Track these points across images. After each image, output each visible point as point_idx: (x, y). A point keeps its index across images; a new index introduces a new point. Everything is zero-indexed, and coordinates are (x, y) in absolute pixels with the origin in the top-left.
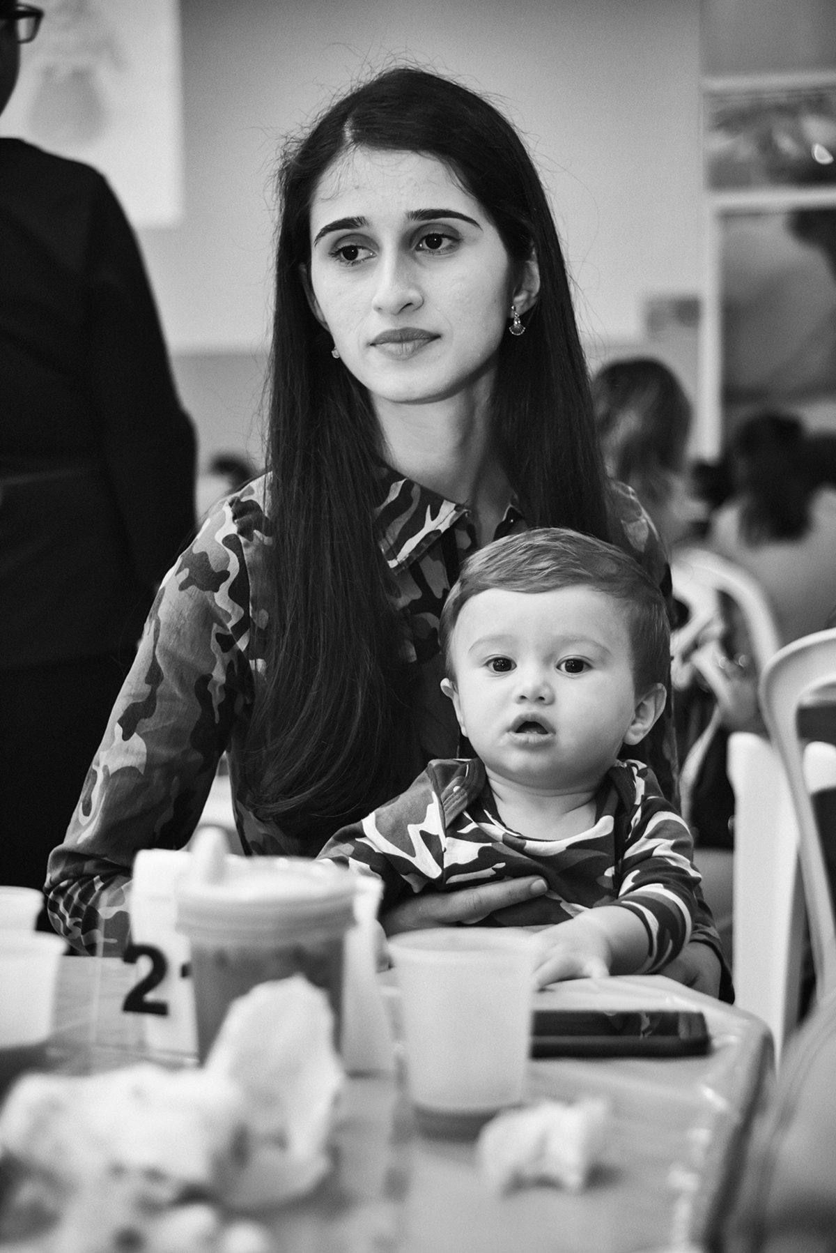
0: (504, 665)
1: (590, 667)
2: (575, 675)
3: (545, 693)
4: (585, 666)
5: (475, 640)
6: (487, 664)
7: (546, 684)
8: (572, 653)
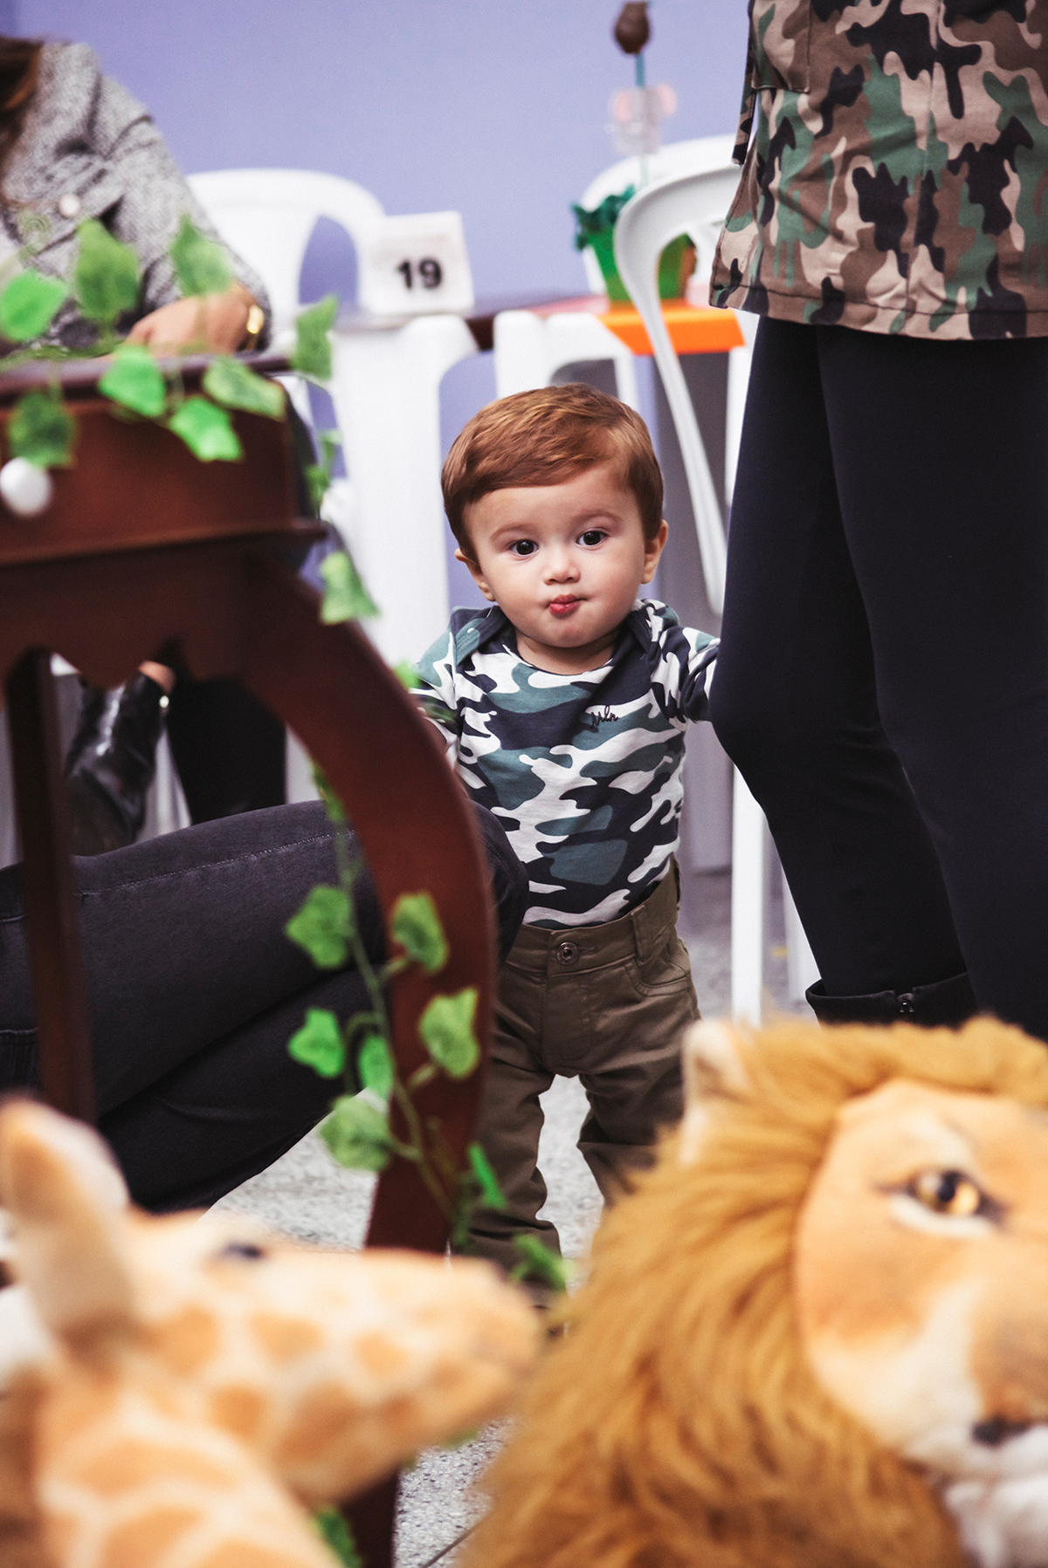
0: (526, 547)
1: (606, 536)
2: (593, 547)
3: (573, 573)
4: (602, 536)
5: (496, 529)
6: (510, 548)
7: (572, 564)
8: (590, 526)
